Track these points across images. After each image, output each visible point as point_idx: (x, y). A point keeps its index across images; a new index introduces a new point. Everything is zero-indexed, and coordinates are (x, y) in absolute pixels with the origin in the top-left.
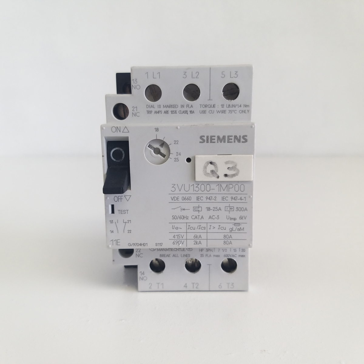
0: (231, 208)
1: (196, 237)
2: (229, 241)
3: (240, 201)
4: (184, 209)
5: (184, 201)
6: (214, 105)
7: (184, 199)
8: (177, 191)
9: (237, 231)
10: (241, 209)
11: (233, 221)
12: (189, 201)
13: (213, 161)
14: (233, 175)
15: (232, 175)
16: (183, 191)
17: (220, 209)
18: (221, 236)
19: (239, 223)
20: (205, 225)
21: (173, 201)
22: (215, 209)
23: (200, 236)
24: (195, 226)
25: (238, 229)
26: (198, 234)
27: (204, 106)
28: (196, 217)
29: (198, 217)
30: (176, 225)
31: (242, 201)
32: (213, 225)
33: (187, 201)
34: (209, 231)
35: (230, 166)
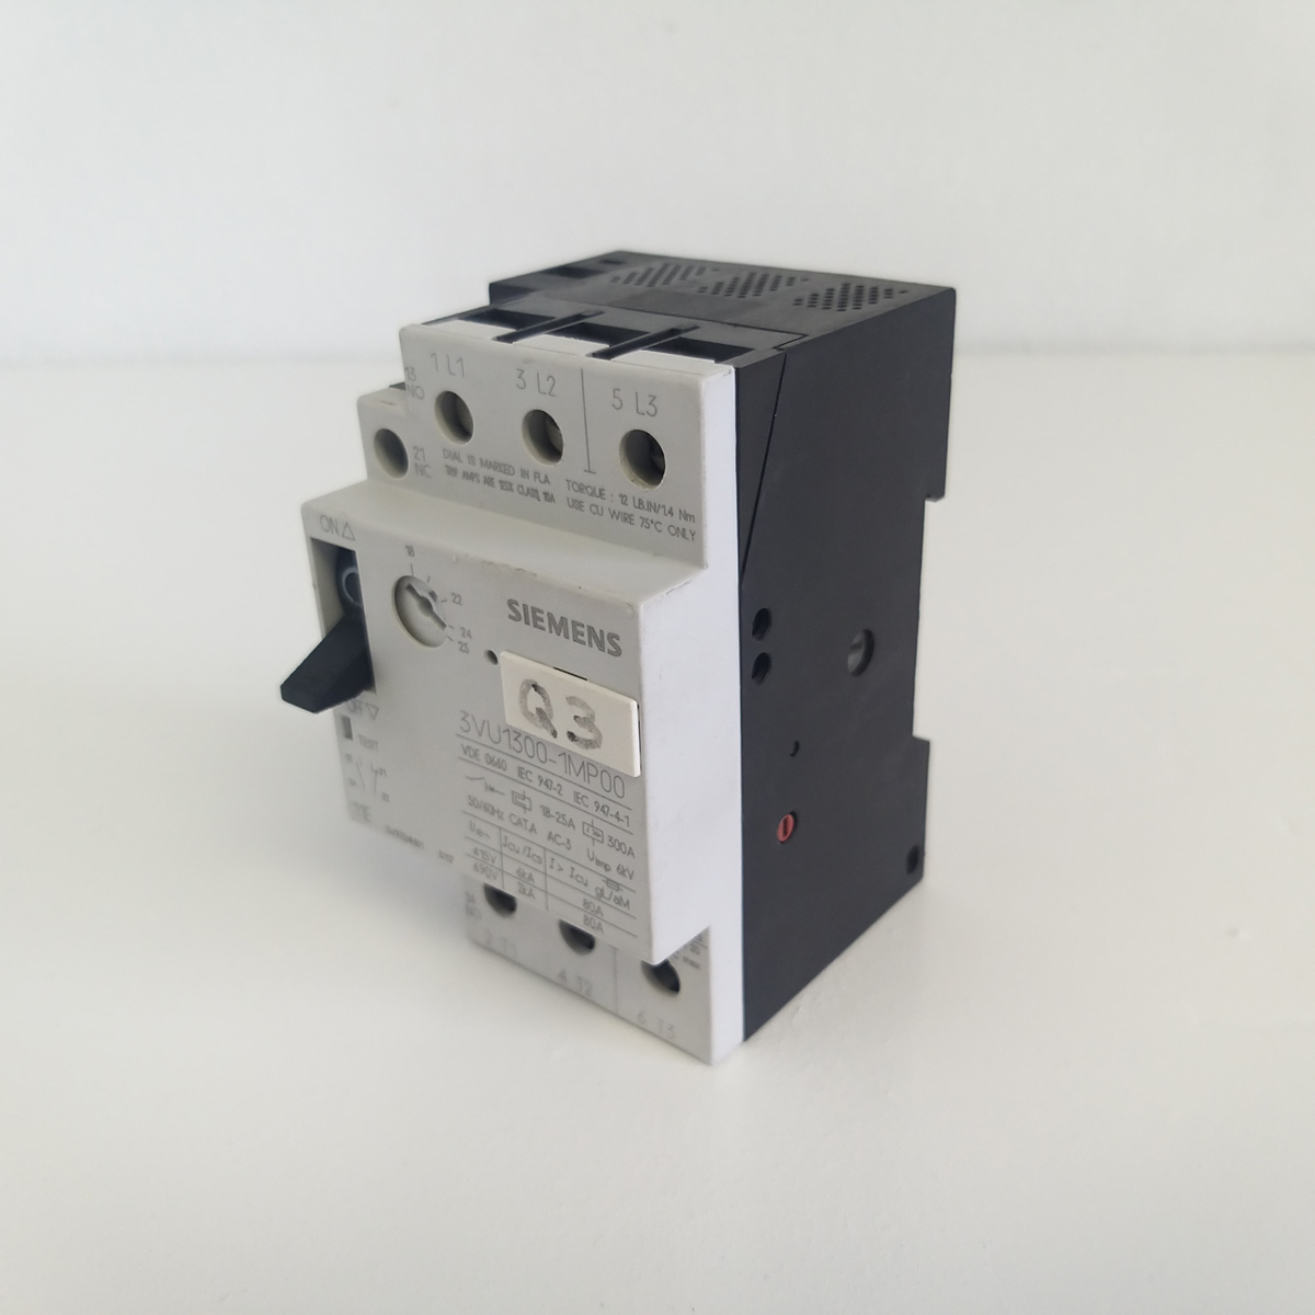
0: (598, 834)
1: (520, 874)
2: (597, 921)
3: (614, 821)
4: (492, 789)
5: (490, 767)
6: (600, 490)
7: (491, 761)
8: (473, 734)
9: (612, 902)
10: (620, 845)
11: (601, 870)
12: (500, 771)
13: (540, 684)
14: (589, 744)
15: (586, 741)
16: (484, 739)
17: (571, 824)
18: (578, 899)
19: (618, 884)
20: (539, 852)
21: (467, 757)
22: (561, 820)
23: (530, 877)
24: (520, 844)
25: (616, 898)
26: (527, 871)
27: (576, 488)
28: (518, 823)
29: (523, 822)
30: (479, 825)
31: (621, 824)
32: (558, 860)
33: (495, 769)
34: (549, 872)
35: (582, 713)
